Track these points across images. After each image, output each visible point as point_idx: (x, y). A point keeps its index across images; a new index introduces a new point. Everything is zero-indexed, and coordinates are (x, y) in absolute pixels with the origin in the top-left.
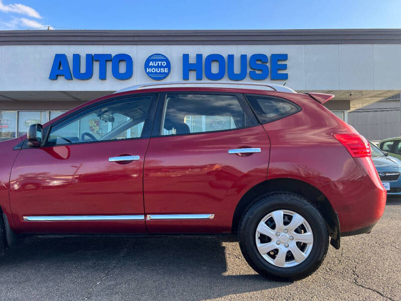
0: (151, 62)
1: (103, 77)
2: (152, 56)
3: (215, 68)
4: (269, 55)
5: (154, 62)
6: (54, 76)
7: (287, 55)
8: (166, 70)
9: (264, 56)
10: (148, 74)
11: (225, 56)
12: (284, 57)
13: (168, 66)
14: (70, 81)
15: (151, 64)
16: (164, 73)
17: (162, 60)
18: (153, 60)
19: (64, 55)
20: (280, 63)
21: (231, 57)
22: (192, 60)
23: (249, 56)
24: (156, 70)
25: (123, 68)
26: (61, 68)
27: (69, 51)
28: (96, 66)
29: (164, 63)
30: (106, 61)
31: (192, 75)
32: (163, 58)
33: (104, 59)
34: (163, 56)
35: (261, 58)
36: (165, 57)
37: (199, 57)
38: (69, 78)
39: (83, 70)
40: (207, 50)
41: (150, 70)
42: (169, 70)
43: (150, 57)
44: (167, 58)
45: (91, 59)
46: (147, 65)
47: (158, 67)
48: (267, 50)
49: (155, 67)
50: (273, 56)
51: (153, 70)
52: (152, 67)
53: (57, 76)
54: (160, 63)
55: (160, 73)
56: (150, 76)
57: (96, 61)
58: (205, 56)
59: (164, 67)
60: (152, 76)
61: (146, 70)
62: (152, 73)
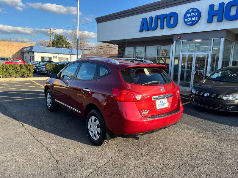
0: (188, 14)
2: (189, 10)
3: (233, 11)
8: (197, 18)
10: (185, 22)
14: (148, 32)
15: (188, 15)
16: (195, 20)
17: (194, 12)
18: (189, 13)
19: (146, 18)
25: (172, 21)
26: (144, 25)
28: (159, 22)
29: (196, 14)
30: (164, 18)
34: (196, 9)
36: (197, 9)
41: (187, 20)
42: (199, 18)
43: (188, 11)
49: (190, 17)
51: (189, 19)
52: (188, 17)
53: (143, 30)
54: (193, 14)
55: (193, 21)
57: (159, 19)
58: (226, 3)
59: (195, 16)
60: (188, 23)
61: (184, 20)
62: (188, 22)
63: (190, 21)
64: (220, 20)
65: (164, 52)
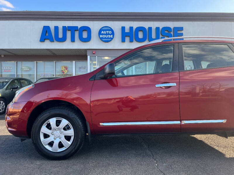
0: (103, 31)
1: (73, 40)
2: (103, 27)
3: (141, 35)
4: (172, 28)
5: (104, 31)
6: (42, 40)
7: (183, 27)
8: (111, 36)
9: (170, 28)
10: (101, 39)
11: (147, 28)
12: (181, 29)
13: (113, 33)
14: (52, 43)
15: (102, 32)
16: (110, 38)
18: (103, 30)
19: (49, 27)
20: (179, 32)
21: (150, 28)
22: (127, 30)
23: (161, 28)
24: (105, 36)
25: (85, 35)
26: (47, 35)
27: (52, 24)
28: (69, 34)
29: (110, 32)
30: (75, 30)
31: (127, 39)
32: (109, 29)
33: (73, 29)
34: (109, 27)
35: (167, 29)
36: (111, 28)
37: (131, 28)
38: (52, 41)
39: (61, 36)
40: (136, 25)
41: (102, 36)
42: (113, 36)
43: (102, 28)
44: (112, 29)
45: (65, 29)
46: (100, 33)
47: (107, 34)
48: (171, 25)
50: (175, 28)
51: (104, 36)
52: (103, 34)
53: (45, 39)
54: (108, 32)
55: (108, 38)
56: (102, 40)
57: (68, 30)
58: (134, 28)
59: (110, 34)
60: (104, 40)
61: (99, 36)
62: (103, 38)
63: (105, 38)
64: (131, 41)
65: (65, 69)
